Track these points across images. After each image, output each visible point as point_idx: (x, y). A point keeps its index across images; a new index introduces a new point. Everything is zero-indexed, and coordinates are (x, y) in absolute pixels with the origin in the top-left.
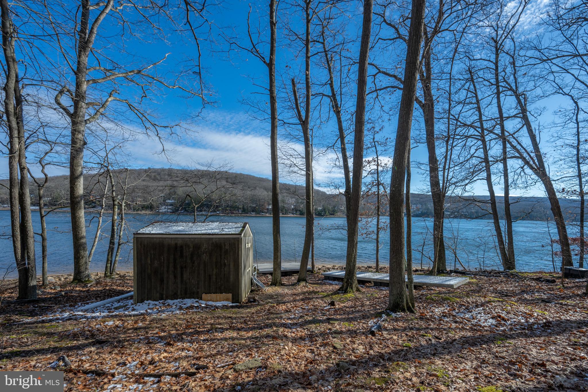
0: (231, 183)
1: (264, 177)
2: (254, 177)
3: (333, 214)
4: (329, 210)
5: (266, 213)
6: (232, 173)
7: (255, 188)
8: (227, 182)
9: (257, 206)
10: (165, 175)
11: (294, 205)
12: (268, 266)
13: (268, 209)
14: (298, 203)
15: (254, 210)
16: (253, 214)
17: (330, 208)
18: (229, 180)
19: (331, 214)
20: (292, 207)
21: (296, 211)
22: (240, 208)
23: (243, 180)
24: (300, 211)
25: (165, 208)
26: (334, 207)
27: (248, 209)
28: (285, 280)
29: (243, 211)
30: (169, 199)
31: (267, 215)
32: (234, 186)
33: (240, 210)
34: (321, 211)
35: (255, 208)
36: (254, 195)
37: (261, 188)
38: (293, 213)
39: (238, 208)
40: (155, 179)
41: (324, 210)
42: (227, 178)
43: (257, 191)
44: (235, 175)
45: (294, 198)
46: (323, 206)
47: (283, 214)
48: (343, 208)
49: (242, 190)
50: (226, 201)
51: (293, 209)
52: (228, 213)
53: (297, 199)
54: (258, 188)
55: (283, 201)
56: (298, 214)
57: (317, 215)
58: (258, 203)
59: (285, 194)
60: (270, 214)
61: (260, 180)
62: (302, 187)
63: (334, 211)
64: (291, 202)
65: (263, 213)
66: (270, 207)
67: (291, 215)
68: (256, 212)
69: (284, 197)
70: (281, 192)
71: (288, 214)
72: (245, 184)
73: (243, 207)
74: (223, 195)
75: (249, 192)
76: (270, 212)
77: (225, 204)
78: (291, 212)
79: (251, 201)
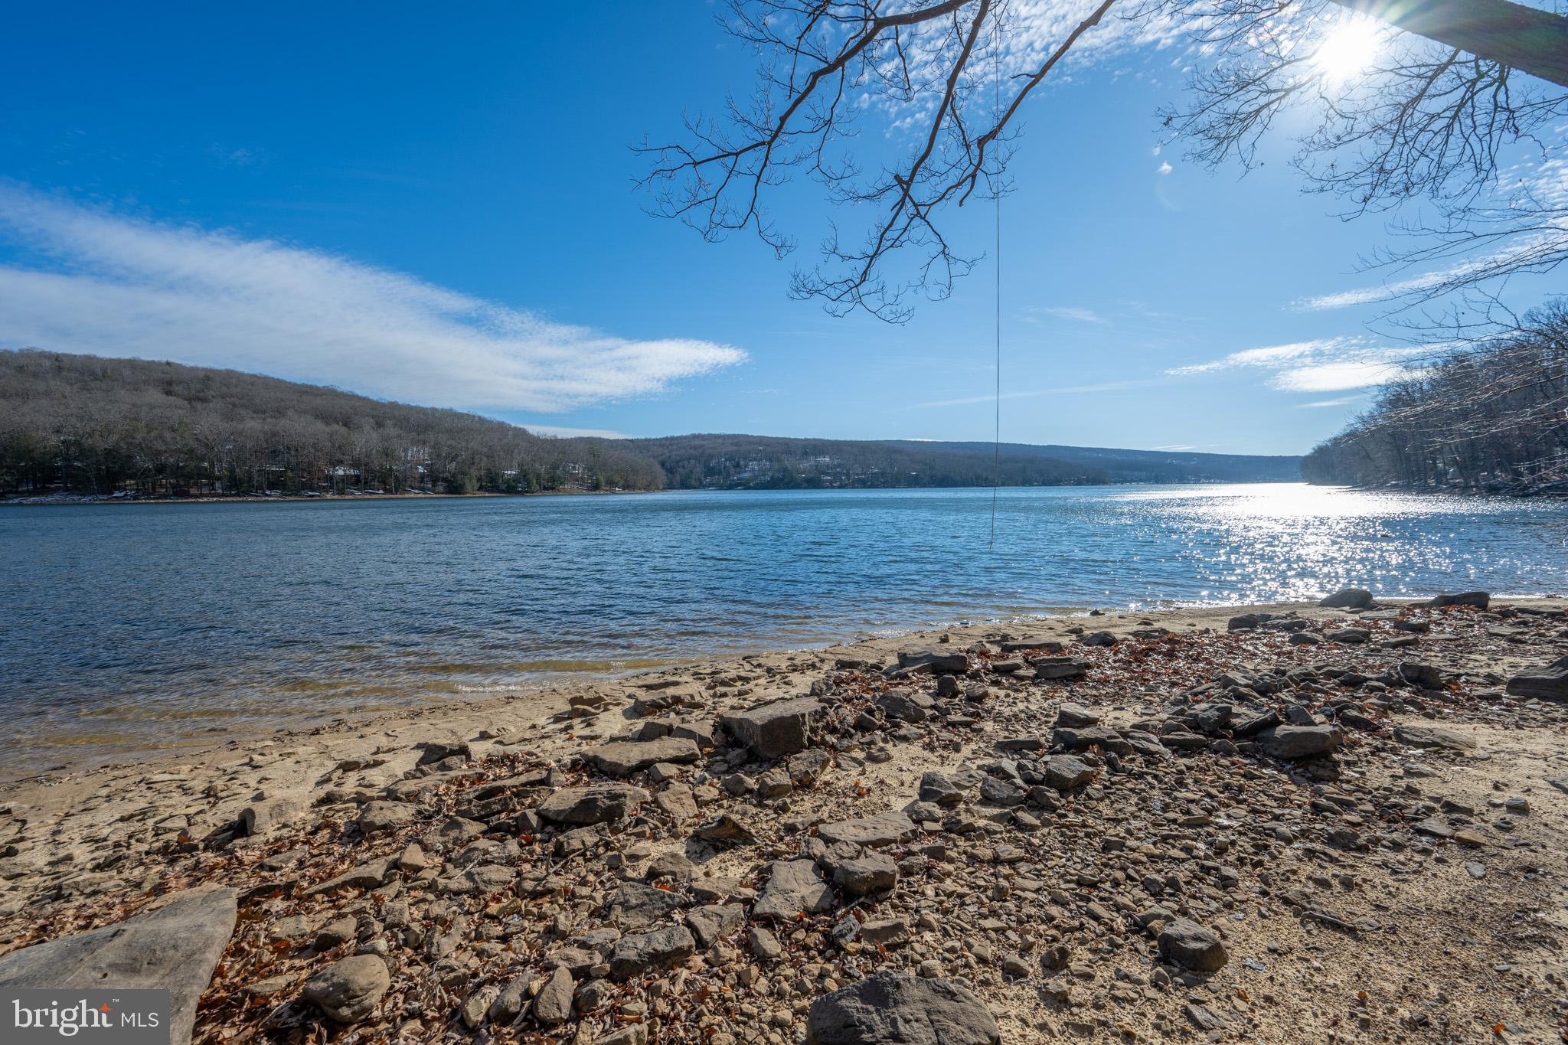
0: (189, 400)
1: (320, 385)
2: (279, 381)
3: (553, 488)
4: (538, 477)
5: (325, 490)
6: (194, 369)
7: (280, 412)
8: (168, 393)
9: (288, 468)
11: (426, 466)
13: (330, 479)
14: (438, 456)
15: (275, 483)
16: (275, 495)
17: (542, 469)
18: (176, 388)
19: (546, 488)
20: (421, 470)
21: (435, 482)
22: (219, 479)
23: (234, 390)
24: (445, 480)
26: (555, 467)
27: (251, 479)
29: (229, 488)
32: (199, 405)
33: (217, 485)
34: (516, 479)
35: (278, 475)
36: (277, 435)
37: (303, 412)
38: (423, 489)
39: (212, 478)
41: (524, 476)
42: (170, 383)
43: (283, 423)
44: (201, 374)
45: (424, 443)
46: (520, 465)
47: (387, 491)
48: (578, 471)
49: (228, 417)
50: (158, 453)
51: (422, 477)
52: (165, 496)
53: (436, 447)
54: (290, 413)
55: (387, 453)
56: (441, 489)
57: (503, 491)
58: (293, 460)
59: (391, 431)
60: (341, 492)
61: (306, 393)
62: (451, 414)
63: (553, 479)
64: (416, 457)
65: (312, 490)
66: (341, 472)
67: (415, 493)
68: (284, 489)
69: (387, 439)
70: (379, 425)
71: (408, 492)
72: (243, 401)
73: (232, 471)
74: (139, 436)
75: (253, 425)
76: (341, 486)
77: (149, 465)
78: (416, 485)
79: (268, 453)
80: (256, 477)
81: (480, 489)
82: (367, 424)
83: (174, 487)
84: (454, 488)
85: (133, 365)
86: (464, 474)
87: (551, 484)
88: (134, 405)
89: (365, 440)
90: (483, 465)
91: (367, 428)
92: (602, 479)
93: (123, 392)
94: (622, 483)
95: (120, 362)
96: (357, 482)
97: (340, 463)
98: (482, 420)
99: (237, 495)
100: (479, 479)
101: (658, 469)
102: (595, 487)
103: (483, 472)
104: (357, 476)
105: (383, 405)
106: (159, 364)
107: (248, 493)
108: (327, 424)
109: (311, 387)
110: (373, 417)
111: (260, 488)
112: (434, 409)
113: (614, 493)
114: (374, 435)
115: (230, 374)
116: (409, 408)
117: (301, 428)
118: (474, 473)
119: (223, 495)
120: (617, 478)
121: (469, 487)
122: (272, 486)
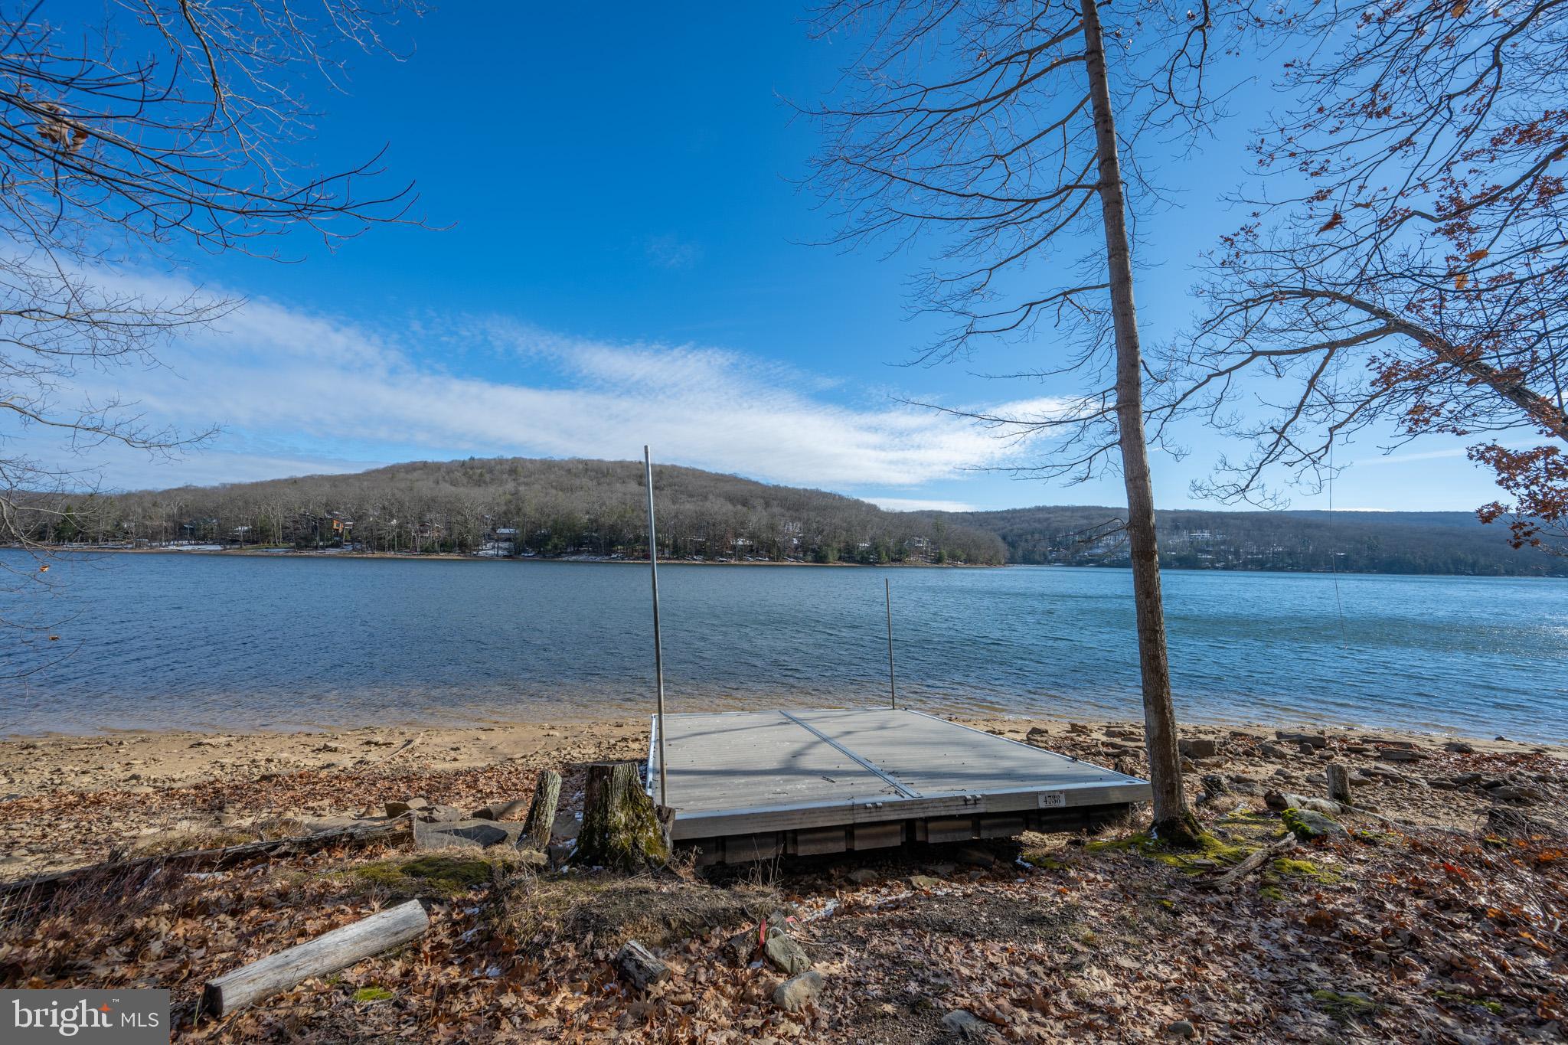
2: (704, 473)
3: (900, 560)
4: (888, 550)
5: (730, 556)
7: (706, 498)
9: (708, 539)
10: (502, 472)
11: (799, 539)
13: (734, 548)
14: (809, 530)
15: (700, 550)
16: (699, 560)
17: (891, 543)
19: (894, 560)
20: (795, 541)
21: (805, 552)
22: (668, 546)
23: (676, 480)
24: (813, 551)
25: (494, 547)
26: (901, 541)
27: (686, 547)
29: (673, 553)
30: (505, 527)
31: (733, 562)
33: (666, 551)
34: (869, 551)
35: (702, 544)
36: (703, 514)
37: (718, 496)
38: (796, 558)
39: (663, 546)
40: (480, 482)
41: (875, 548)
43: (708, 504)
45: (800, 519)
46: (872, 539)
47: (772, 559)
48: (923, 544)
49: (674, 503)
50: (636, 527)
51: (797, 547)
52: (638, 558)
53: (806, 522)
54: (711, 497)
55: (772, 528)
56: (810, 558)
57: (858, 562)
58: (712, 533)
59: (776, 510)
60: (741, 559)
61: (718, 480)
62: (818, 494)
63: (900, 552)
64: (792, 531)
65: (722, 556)
66: (740, 543)
67: (791, 562)
68: (705, 555)
69: (773, 516)
70: (767, 505)
71: (784, 559)
72: (682, 488)
73: (675, 541)
74: (627, 515)
75: (689, 507)
76: (740, 553)
77: (631, 536)
78: (792, 554)
79: (696, 528)
80: (689, 546)
81: (840, 559)
82: (759, 503)
83: (643, 551)
84: (819, 559)
85: (622, 464)
86: (828, 546)
87: (898, 557)
88: (625, 494)
89: (757, 518)
91: (759, 508)
92: (945, 553)
93: (618, 484)
94: (964, 557)
95: (615, 463)
96: (751, 551)
97: (741, 535)
98: (841, 498)
99: (677, 558)
100: (839, 551)
101: (1001, 545)
102: (938, 560)
103: (842, 545)
104: (752, 546)
105: (769, 488)
106: (635, 463)
107: (683, 558)
108: (735, 506)
109: (723, 475)
110: (764, 498)
111: (690, 553)
112: (805, 490)
113: (956, 567)
114: (764, 513)
116: (786, 489)
117: (719, 508)
118: (835, 545)
119: (669, 559)
120: (959, 552)
121: (831, 558)
122: (698, 553)
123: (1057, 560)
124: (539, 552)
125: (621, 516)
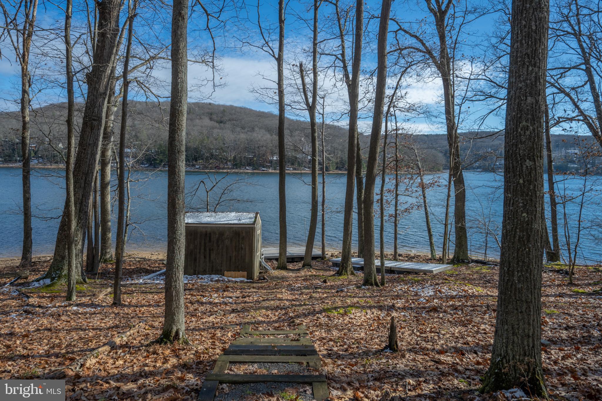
0: (217, 122)
2: (251, 110)
5: (269, 167)
6: (219, 106)
7: (253, 130)
8: (211, 119)
9: (255, 156)
11: (311, 156)
12: (274, 251)
13: (271, 162)
15: (250, 163)
16: (249, 170)
18: (214, 117)
20: (309, 158)
23: (234, 116)
27: (241, 161)
28: (290, 266)
29: (234, 165)
30: (128, 148)
31: (270, 171)
32: (222, 125)
33: (229, 163)
35: (251, 159)
37: (261, 128)
38: (310, 168)
39: (227, 160)
42: (211, 114)
43: (255, 135)
44: (222, 109)
49: (233, 133)
50: (210, 149)
52: (212, 168)
54: (256, 129)
55: (295, 149)
58: (257, 152)
64: (308, 151)
65: (264, 168)
66: (275, 159)
68: (254, 166)
71: (302, 170)
74: (205, 142)
75: (243, 136)
76: (275, 165)
77: (208, 155)
78: (307, 165)
79: (247, 149)
80: (243, 161)
81: (337, 168)
88: (202, 127)
90: (339, 155)
93: (197, 120)
97: (275, 153)
99: (236, 169)
100: (337, 163)
103: (339, 160)
107: (240, 168)
109: (263, 113)
111: (244, 165)
115: (231, 107)
122: (249, 165)
123: (478, 168)
124: (151, 164)
125: (202, 141)
